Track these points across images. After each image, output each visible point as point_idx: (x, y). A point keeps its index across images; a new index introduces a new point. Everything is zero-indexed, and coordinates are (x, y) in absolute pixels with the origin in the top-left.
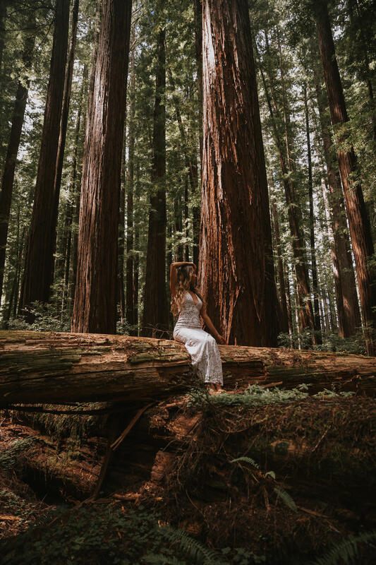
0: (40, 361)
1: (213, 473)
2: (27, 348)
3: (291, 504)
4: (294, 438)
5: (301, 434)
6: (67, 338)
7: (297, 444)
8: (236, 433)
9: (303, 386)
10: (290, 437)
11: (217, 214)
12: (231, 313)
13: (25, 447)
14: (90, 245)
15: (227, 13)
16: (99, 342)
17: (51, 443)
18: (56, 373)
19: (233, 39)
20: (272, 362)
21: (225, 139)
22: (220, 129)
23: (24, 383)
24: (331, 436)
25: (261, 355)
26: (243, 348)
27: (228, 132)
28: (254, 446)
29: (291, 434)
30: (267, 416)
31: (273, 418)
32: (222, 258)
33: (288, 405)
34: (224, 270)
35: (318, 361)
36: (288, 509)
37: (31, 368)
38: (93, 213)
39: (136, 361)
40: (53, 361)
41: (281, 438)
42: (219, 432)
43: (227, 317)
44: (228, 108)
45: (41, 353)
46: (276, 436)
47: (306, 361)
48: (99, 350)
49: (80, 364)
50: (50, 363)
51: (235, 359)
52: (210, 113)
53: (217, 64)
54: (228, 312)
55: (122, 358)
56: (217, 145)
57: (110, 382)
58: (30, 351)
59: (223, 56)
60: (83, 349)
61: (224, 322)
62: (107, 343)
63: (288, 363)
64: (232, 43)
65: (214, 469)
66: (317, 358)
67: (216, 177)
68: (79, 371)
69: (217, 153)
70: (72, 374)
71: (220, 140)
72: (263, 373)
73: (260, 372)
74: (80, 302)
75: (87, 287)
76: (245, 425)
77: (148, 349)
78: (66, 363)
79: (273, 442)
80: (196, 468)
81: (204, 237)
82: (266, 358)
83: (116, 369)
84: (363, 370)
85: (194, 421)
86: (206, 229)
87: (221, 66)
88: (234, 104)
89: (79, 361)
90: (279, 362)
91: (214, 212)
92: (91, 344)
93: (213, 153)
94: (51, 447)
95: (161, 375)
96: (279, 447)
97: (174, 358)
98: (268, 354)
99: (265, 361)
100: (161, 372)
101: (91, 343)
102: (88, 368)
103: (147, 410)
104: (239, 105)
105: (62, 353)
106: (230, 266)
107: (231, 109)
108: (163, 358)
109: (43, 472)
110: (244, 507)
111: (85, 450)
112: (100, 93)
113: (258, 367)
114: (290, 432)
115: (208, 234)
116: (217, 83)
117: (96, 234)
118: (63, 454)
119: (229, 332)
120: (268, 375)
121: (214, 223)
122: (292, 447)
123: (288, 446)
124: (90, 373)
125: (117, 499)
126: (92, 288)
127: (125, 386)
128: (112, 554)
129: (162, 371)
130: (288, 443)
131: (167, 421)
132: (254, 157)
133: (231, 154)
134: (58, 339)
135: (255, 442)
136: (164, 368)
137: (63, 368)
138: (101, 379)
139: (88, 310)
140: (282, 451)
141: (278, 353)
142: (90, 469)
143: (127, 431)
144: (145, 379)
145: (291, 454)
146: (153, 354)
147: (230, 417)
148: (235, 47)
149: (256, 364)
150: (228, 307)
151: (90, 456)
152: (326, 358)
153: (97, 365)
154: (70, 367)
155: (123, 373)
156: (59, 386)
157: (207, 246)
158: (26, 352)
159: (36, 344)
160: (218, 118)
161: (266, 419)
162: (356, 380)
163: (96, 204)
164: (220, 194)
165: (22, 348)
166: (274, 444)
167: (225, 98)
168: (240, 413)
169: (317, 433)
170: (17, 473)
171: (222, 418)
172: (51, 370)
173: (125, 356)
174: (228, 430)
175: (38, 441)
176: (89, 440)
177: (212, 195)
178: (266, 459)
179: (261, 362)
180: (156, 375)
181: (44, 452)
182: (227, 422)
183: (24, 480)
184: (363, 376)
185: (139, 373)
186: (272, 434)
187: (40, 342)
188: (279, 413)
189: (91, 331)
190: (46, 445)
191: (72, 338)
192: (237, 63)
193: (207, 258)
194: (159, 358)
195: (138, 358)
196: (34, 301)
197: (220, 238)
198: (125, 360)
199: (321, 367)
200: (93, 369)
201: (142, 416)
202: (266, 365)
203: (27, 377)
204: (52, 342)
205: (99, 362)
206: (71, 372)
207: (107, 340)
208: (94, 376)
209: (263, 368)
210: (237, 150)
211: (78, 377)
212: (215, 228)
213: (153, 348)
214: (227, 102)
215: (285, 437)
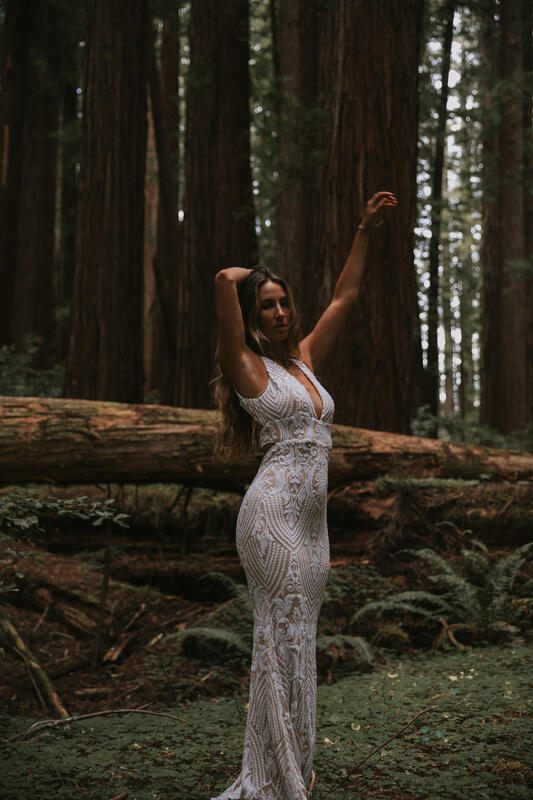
4: (485, 507)
5: (491, 503)
7: (488, 511)
8: (435, 506)
10: (482, 506)
20: (445, 455)
24: (514, 503)
25: (434, 448)
26: (414, 439)
28: (452, 514)
35: (491, 459)
41: (475, 507)
42: (419, 506)
46: (471, 507)
47: (478, 458)
51: (411, 450)
63: (461, 458)
66: (490, 455)
67: (354, 180)
69: (359, 139)
72: (437, 466)
73: (434, 465)
76: (442, 501)
79: (468, 511)
81: (328, 272)
82: (439, 451)
85: (390, 501)
90: (452, 456)
95: (348, 461)
96: (473, 514)
98: (442, 447)
99: (438, 454)
100: (347, 458)
108: (348, 445)
113: (432, 459)
114: (482, 503)
116: (366, 7)
120: (442, 469)
122: (484, 513)
123: (481, 513)
130: (481, 511)
135: (453, 512)
136: (350, 454)
140: (476, 517)
145: (483, 518)
147: (427, 495)
149: (431, 456)
152: (500, 455)
161: (461, 495)
166: (469, 513)
169: (504, 502)
171: (420, 497)
174: (428, 505)
177: (346, 208)
178: (462, 523)
179: (435, 455)
180: (343, 460)
182: (425, 499)
186: (468, 506)
194: (345, 445)
199: (494, 464)
202: (440, 458)
209: (436, 460)
215: (478, 507)
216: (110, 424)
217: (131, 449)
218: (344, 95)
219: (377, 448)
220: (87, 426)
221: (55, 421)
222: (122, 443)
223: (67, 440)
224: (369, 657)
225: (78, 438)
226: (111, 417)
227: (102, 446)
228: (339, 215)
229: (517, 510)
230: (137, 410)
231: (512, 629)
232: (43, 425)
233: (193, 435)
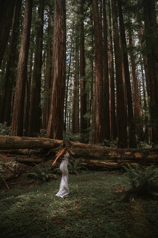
15: (62, 61)
19: (63, 68)
22: (57, 91)
23: (38, 146)
27: (59, 92)
32: (55, 120)
34: (55, 123)
37: (38, 143)
38: (19, 101)
43: (55, 133)
50: (40, 143)
53: (58, 74)
54: (55, 132)
55: (49, 142)
56: (56, 94)
62: (46, 140)
67: (55, 102)
69: (56, 96)
70: (43, 144)
81: (51, 115)
86: (52, 113)
89: (43, 142)
91: (54, 110)
104: (62, 85)
116: (58, 79)
117: (20, 107)
121: (54, 112)
126: (18, 122)
127: (49, 146)
133: (59, 97)
139: (17, 127)
143: (49, 152)
150: (55, 131)
155: (49, 144)
157: (52, 117)
160: (57, 88)
163: (20, 98)
164: (56, 107)
169: (76, 152)
176: (38, 155)
177: (54, 106)
180: (53, 145)
185: (51, 144)
192: (63, 75)
193: (51, 120)
197: (55, 116)
205: (46, 143)
213: (52, 141)
214: (60, 84)
216: (17, 140)
217: (20, 144)
218: (54, 90)
219: (58, 143)
220: (13, 141)
221: (8, 140)
222: (19, 143)
223: (10, 143)
224: (56, 177)
225: (12, 143)
226: (17, 139)
227: (15, 144)
228: (53, 107)
229: (78, 153)
230: (21, 138)
231: (77, 172)
232: (6, 141)
233: (30, 142)
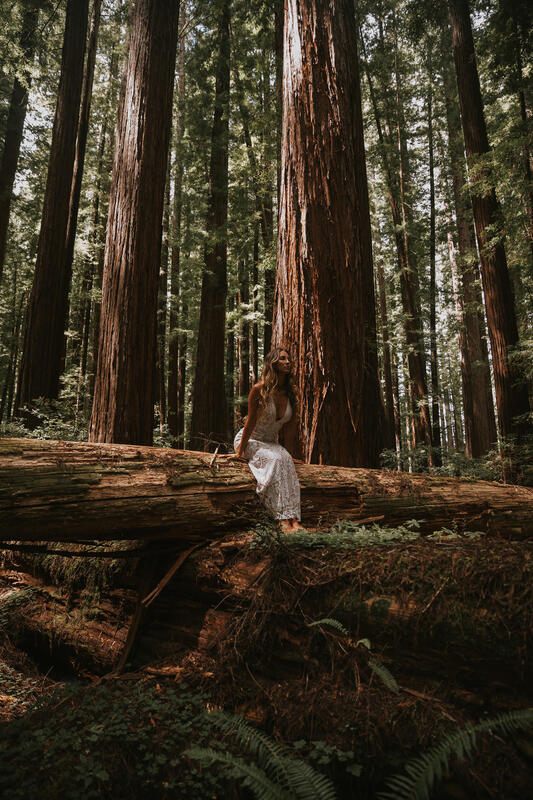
0: (43, 481)
1: (284, 640)
2: (24, 463)
3: (390, 682)
4: (397, 593)
5: (407, 588)
6: (82, 450)
7: (402, 603)
8: (317, 585)
9: (414, 523)
10: (393, 592)
11: (299, 278)
12: (314, 419)
13: (22, 601)
14: (116, 320)
16: (127, 456)
17: (59, 597)
18: (65, 499)
19: (328, 24)
20: (370, 488)
21: (313, 171)
22: (305, 157)
23: (21, 512)
24: (449, 591)
25: (357, 479)
26: (330, 469)
27: (317, 163)
28: (341, 604)
29: (393, 588)
30: (362, 562)
31: (370, 566)
32: (305, 342)
33: (390, 548)
34: (306, 359)
35: (434, 489)
36: (385, 689)
37: (30, 491)
38: (122, 273)
39: (180, 483)
40: (63, 481)
41: (380, 593)
42: (295, 584)
43: (310, 425)
44: (318, 126)
45: (45, 470)
46: (373, 591)
47: (418, 489)
48: (127, 467)
49: (100, 486)
50: (58, 484)
51: (319, 484)
52: (292, 133)
53: (304, 62)
54: (311, 418)
55: (160, 478)
56: (300, 180)
57: (144, 512)
58: (29, 467)
59: (313, 49)
60: (105, 466)
61: (306, 433)
62: (139, 457)
63: (394, 490)
64: (326, 30)
65: (286, 635)
66: (434, 485)
67: (299, 226)
68: (98, 496)
69: (301, 191)
70: (88, 501)
71: (306, 172)
72: (358, 505)
73: (353, 503)
74: (102, 400)
75: (113, 378)
76: (330, 575)
77: (197, 467)
78: (79, 485)
79: (368, 599)
80: (261, 633)
81: (279, 311)
82: (362, 483)
83: (151, 494)
84: (497, 503)
85: (259, 569)
86: (282, 300)
87: (309, 64)
88: (327, 121)
89: (98, 482)
90: (382, 489)
91: (294, 276)
92: (116, 459)
93: (295, 191)
94: (59, 601)
95: (215, 504)
96: (377, 605)
97: (233, 480)
98: (366, 478)
99: (361, 488)
100: (214, 499)
101: (115, 457)
102: (112, 492)
103: (194, 552)
104: (335, 122)
105: (74, 471)
106: (315, 353)
107: (323, 128)
108: (217, 481)
109: (47, 636)
110: (326, 688)
111: (106, 607)
112: (134, 99)
113: (351, 494)
114: (393, 585)
115: (286, 308)
116: (304, 89)
117: (126, 303)
118: (76, 613)
119: (311, 446)
120: (364, 507)
121: (295, 292)
122: (394, 607)
123: (389, 604)
124: (114, 499)
125: (150, 674)
126: (118, 380)
127: (164, 518)
128: (142, 747)
129: (217, 498)
130: (389, 600)
131: (222, 567)
132: (353, 198)
133: (321, 193)
134: (70, 450)
135: (344, 599)
136: (218, 494)
137: (75, 491)
138: (128, 508)
139: (114, 411)
140: (380, 611)
141: (380, 477)
142: (113, 633)
143: (165, 581)
144: (192, 508)
145: (393, 616)
146: (204, 474)
147: (309, 563)
148: (331, 37)
149: (349, 491)
151: (113, 615)
152: (446, 485)
153: (124, 489)
154: (85, 491)
155: (161, 499)
156: (71, 518)
157: (283, 324)
158: (24, 468)
159: (38, 457)
160: (304, 141)
161: (360, 567)
162: (486, 517)
163: (127, 261)
164: (304, 250)
165: (18, 462)
166: (369, 602)
167: (315, 112)
168: (324, 559)
169: (430, 588)
170: (11, 637)
171: (299, 565)
172: (58, 494)
173: (164, 476)
174: (306, 582)
175: (40, 594)
176: (112, 594)
177: (293, 251)
178: (357, 623)
179: (356, 489)
181: (48, 609)
182: (305, 570)
183: (20, 647)
184: (496, 511)
185: (184, 500)
186: (368, 588)
187: (43, 455)
188: (379, 559)
189: (117, 440)
190: (51, 598)
191: (88, 450)
192: (333, 60)
193: (282, 341)
194: (211, 481)
195: (183, 479)
196: (37, 398)
197: (302, 313)
198: (163, 482)
199: (439, 497)
200: (118, 494)
201: (187, 560)
202: (363, 493)
203: (25, 504)
204: (60, 455)
205: (127, 485)
206: (88, 497)
207: (139, 453)
208: (120, 503)
209: (357, 496)
210: (330, 189)
211: (97, 504)
212: (296, 299)
213: (204, 466)
214: (317, 118)
215: (386, 593)
